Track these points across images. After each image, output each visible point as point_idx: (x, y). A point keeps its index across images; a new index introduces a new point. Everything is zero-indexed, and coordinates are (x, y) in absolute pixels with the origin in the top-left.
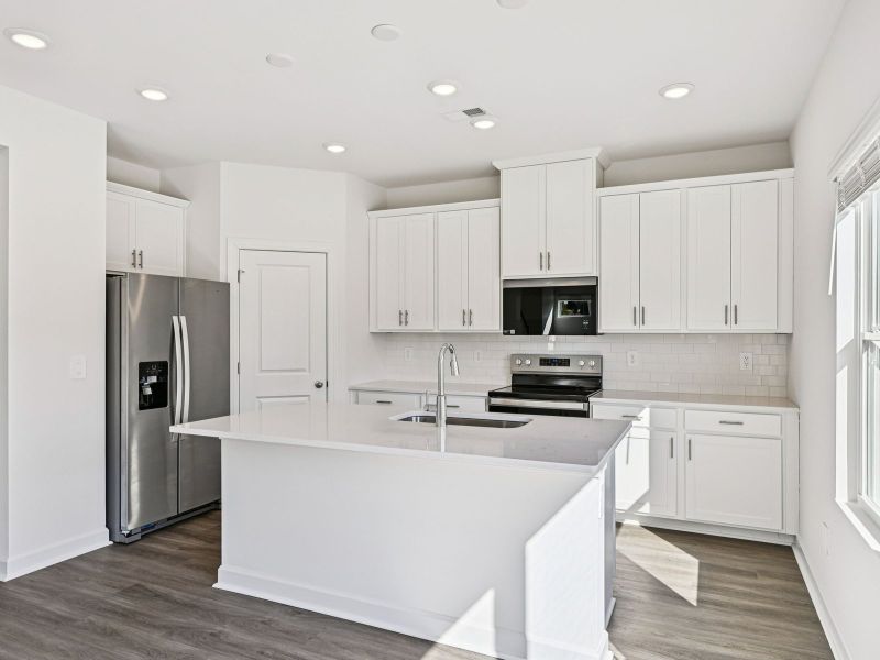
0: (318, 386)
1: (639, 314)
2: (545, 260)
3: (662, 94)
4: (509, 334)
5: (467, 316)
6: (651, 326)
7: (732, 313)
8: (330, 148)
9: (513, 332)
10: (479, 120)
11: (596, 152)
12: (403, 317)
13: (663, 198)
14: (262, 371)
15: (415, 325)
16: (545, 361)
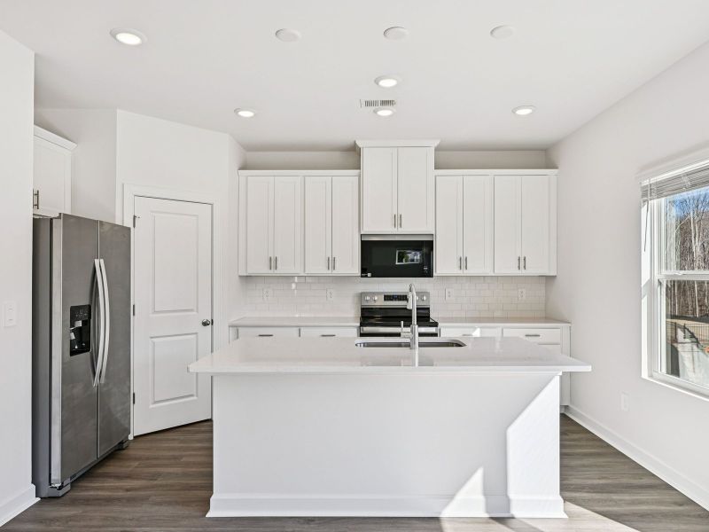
0: (205, 324)
1: (463, 262)
2: (397, 220)
3: (514, 112)
4: (366, 276)
5: (331, 263)
6: (471, 271)
7: (522, 263)
8: (241, 113)
9: (369, 275)
10: (381, 110)
11: (436, 143)
12: (273, 262)
13: (477, 181)
14: (155, 312)
15: (282, 270)
16: (388, 298)
